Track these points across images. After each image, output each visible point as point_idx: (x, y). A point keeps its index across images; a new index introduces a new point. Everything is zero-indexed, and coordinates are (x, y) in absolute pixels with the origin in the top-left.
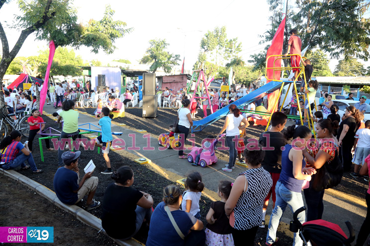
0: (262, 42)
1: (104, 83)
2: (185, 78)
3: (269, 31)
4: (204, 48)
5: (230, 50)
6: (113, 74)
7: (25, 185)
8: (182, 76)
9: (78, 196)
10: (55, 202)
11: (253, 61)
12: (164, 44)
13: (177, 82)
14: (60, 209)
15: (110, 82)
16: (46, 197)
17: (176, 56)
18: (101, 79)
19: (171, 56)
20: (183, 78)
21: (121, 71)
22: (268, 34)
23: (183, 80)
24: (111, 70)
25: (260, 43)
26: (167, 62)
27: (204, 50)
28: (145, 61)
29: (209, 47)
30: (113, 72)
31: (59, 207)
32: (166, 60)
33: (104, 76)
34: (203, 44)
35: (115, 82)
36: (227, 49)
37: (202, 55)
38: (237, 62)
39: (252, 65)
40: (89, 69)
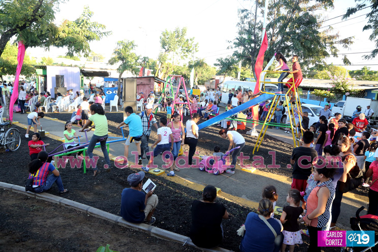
0: (230, 47)
1: (63, 84)
2: (152, 80)
3: (238, 38)
4: (165, 48)
5: (186, 49)
6: (72, 74)
7: (71, 207)
8: (149, 79)
9: (146, 214)
10: (118, 222)
11: (218, 64)
12: (132, 45)
13: (144, 85)
14: (127, 229)
15: (68, 83)
16: (104, 218)
17: (145, 58)
18: (59, 79)
19: (138, 58)
20: (150, 80)
21: (79, 71)
22: (237, 41)
23: (150, 82)
24: (70, 70)
25: (228, 48)
26: (136, 64)
27: (164, 50)
28: (112, 62)
29: (170, 47)
30: (72, 72)
31: (125, 226)
32: (134, 61)
33: (62, 77)
34: (164, 44)
35: (74, 83)
36: (184, 48)
37: (163, 55)
38: (199, 64)
39: (218, 68)
40: (44, 68)
